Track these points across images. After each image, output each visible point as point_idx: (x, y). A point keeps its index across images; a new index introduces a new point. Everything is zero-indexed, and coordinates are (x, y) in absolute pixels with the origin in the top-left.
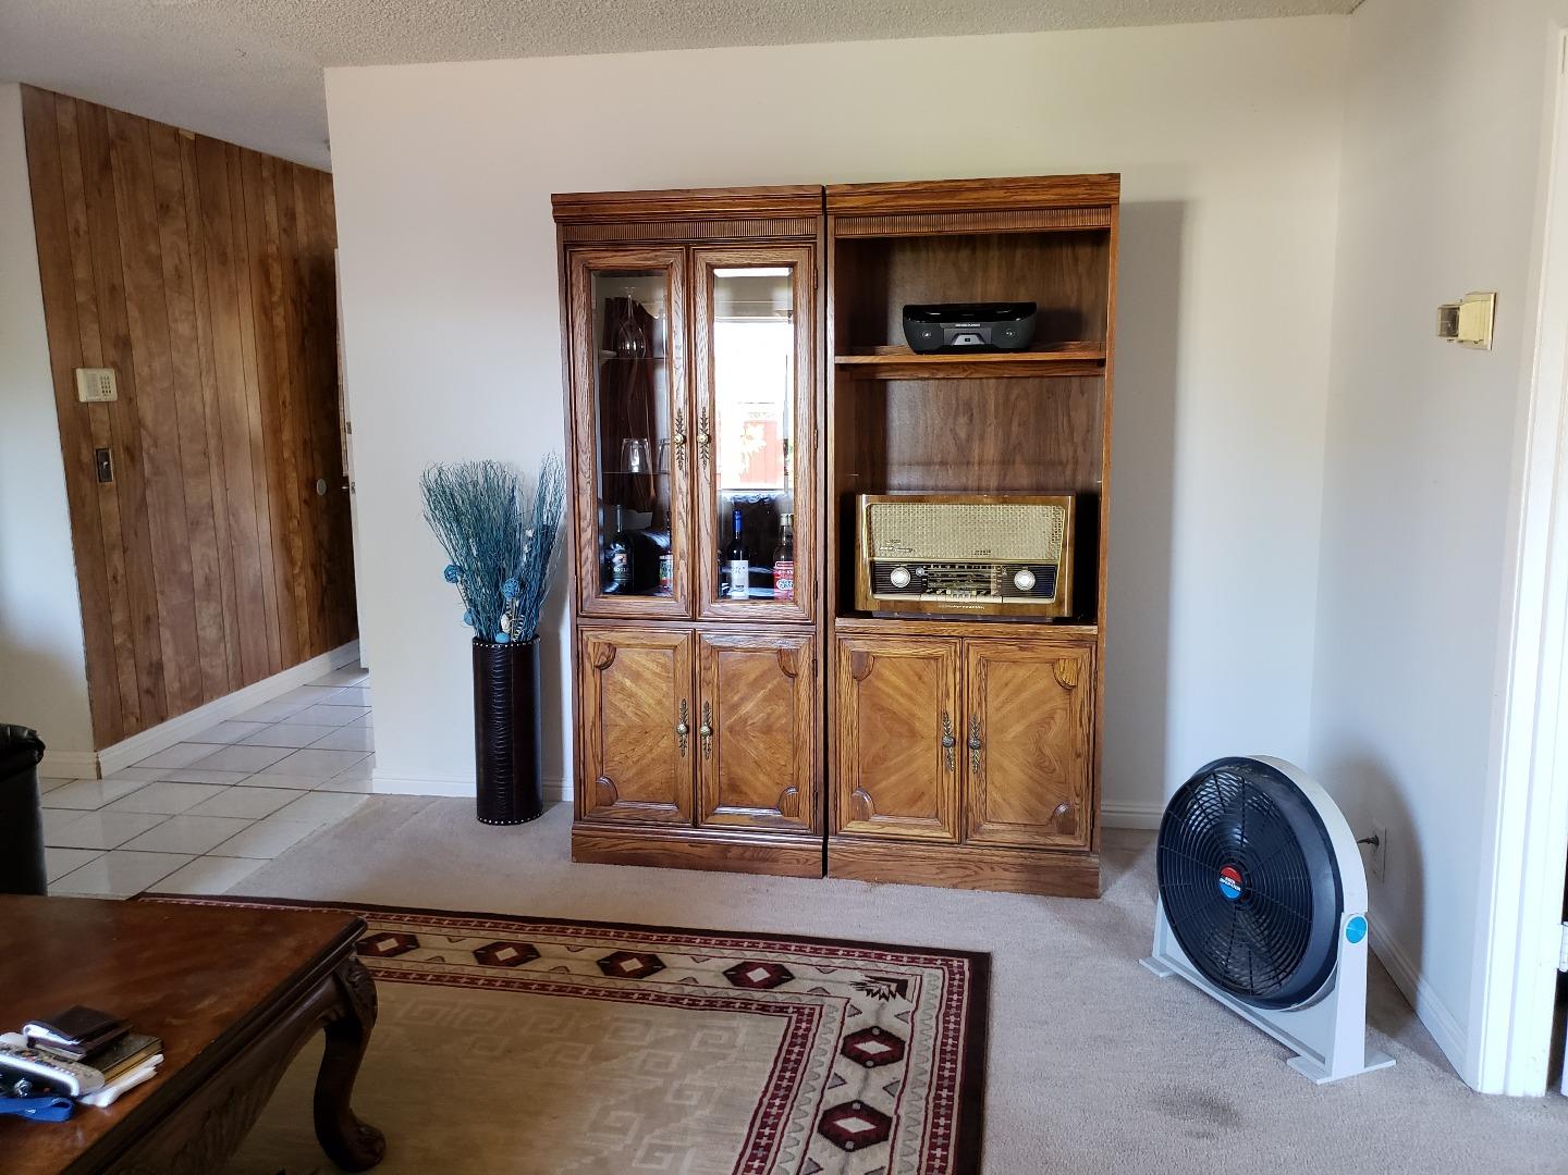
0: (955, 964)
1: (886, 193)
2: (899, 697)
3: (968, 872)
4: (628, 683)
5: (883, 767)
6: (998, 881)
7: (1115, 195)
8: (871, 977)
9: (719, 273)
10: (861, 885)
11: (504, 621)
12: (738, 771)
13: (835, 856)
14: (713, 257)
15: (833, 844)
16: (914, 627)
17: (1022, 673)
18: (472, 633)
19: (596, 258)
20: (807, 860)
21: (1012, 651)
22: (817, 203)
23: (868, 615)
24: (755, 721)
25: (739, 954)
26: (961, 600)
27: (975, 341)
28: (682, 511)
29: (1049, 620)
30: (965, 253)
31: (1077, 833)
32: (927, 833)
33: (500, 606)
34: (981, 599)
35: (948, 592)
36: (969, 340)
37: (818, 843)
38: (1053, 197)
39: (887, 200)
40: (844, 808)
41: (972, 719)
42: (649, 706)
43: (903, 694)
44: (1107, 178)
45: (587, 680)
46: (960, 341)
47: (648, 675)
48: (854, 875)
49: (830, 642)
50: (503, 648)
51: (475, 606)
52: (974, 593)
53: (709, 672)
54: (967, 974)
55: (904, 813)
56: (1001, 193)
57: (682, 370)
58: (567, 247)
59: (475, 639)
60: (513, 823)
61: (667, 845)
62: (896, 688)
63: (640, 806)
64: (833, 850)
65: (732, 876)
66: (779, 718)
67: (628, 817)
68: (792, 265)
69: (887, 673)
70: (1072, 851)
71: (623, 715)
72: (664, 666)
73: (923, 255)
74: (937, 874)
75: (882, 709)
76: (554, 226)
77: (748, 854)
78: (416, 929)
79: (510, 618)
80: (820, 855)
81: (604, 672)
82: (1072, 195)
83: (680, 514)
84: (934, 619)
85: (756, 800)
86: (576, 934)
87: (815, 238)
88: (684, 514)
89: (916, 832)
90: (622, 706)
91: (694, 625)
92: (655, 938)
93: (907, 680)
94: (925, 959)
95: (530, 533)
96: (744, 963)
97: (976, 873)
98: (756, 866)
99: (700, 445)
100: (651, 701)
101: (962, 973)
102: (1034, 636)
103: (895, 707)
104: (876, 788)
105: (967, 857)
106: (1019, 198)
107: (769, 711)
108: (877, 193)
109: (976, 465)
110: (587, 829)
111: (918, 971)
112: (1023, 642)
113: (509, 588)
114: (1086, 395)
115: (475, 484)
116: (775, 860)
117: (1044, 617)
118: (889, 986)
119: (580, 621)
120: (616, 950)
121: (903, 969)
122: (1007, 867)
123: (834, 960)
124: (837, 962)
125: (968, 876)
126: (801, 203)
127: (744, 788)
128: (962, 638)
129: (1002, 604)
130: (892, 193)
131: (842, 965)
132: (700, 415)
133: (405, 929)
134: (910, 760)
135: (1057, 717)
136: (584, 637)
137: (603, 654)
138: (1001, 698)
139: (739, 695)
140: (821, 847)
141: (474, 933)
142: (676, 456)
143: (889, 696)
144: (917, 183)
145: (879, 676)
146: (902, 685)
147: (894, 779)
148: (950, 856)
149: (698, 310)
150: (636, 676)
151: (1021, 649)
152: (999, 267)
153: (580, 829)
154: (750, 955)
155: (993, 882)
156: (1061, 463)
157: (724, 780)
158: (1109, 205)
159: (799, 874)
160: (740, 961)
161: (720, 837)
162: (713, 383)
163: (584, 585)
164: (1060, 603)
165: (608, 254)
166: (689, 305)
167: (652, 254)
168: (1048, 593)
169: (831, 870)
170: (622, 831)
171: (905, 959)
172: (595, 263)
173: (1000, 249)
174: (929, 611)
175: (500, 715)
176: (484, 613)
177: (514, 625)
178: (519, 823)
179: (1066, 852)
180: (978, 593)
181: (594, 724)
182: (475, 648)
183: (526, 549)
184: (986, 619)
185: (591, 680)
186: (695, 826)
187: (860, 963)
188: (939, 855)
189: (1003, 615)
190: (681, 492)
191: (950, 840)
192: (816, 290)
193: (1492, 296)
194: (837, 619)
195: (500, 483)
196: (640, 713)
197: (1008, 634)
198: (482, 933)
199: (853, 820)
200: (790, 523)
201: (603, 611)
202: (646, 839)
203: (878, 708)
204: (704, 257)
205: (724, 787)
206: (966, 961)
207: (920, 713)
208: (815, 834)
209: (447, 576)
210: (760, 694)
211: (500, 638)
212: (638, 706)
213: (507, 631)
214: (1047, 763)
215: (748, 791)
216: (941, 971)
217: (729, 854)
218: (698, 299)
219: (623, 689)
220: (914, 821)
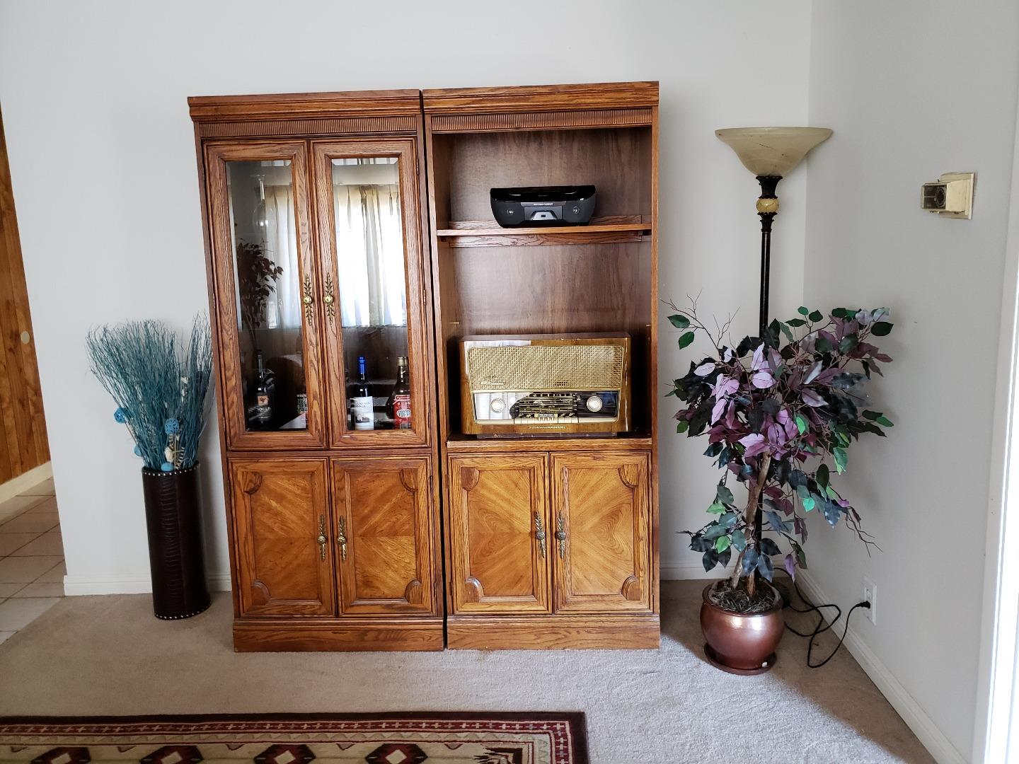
0: (559, 727)
1: (473, 96)
2: (499, 501)
3: (559, 636)
4: (274, 504)
5: (489, 558)
6: (582, 642)
7: (654, 98)
8: (492, 749)
9: (336, 162)
10: (474, 654)
11: (168, 453)
12: (372, 570)
13: (453, 632)
14: (331, 149)
15: (451, 622)
16: (510, 445)
17: (595, 478)
18: (140, 463)
19: (230, 151)
20: (431, 637)
21: (587, 461)
22: (416, 104)
23: (473, 437)
24: (383, 528)
25: (377, 736)
26: (546, 422)
27: (549, 217)
28: (313, 359)
29: (614, 434)
30: (534, 146)
31: (642, 599)
32: (526, 607)
33: (164, 441)
34: (562, 421)
35: (536, 415)
36: (544, 216)
37: (439, 623)
38: (607, 100)
39: (473, 102)
40: (460, 594)
41: (558, 515)
42: (293, 521)
43: (504, 499)
44: (649, 85)
45: (238, 503)
46: (537, 217)
47: (290, 496)
48: (471, 646)
49: (444, 460)
50: (168, 475)
51: (142, 442)
52: (556, 415)
53: (343, 492)
54: (569, 737)
55: (507, 593)
56: (566, 97)
57: (307, 243)
58: (204, 143)
59: (145, 469)
60: (185, 617)
61: (315, 634)
62: (497, 494)
63: (289, 603)
64: (452, 628)
65: (370, 654)
66: (403, 524)
67: (280, 613)
68: (398, 155)
69: (490, 483)
70: (638, 614)
71: (271, 530)
72: (304, 489)
73: (501, 147)
74: (535, 640)
75: (487, 512)
76: (191, 124)
77: (382, 636)
78: (88, 740)
79: (173, 450)
80: (441, 633)
81: (252, 496)
82: (622, 98)
83: (311, 361)
84: (526, 438)
85: (386, 592)
86: (236, 730)
87: (416, 134)
88: (315, 363)
89: (518, 607)
90: (270, 523)
91: (329, 453)
92: (305, 726)
93: (506, 488)
94: (534, 725)
95: (185, 380)
96: (384, 745)
97: (566, 636)
98: (389, 645)
99: (326, 305)
100: (294, 518)
101: (565, 736)
102: (605, 448)
103: (498, 509)
104: (485, 575)
105: (559, 625)
106: (580, 101)
107: (395, 520)
108: (465, 97)
109: (550, 313)
110: (244, 624)
111: (530, 738)
112: (594, 452)
113: (170, 426)
114: (630, 258)
115: (138, 340)
116: (405, 640)
117: (610, 433)
118: (507, 757)
119: (229, 454)
120: (271, 744)
121: (517, 737)
122: (589, 629)
123: (459, 734)
124: (462, 736)
125: (559, 639)
126: (403, 104)
127: (377, 584)
128: (549, 452)
129: (578, 424)
130: (477, 96)
131: (468, 739)
132: (325, 280)
133: (78, 741)
134: (510, 552)
135: (623, 510)
136: (234, 468)
137: (251, 481)
138: (580, 498)
139: (368, 509)
140: (441, 626)
141: (143, 740)
142: (306, 315)
143: (492, 501)
144: (498, 89)
145: (484, 486)
146: (503, 492)
147: (498, 567)
148: (544, 624)
149: (319, 193)
150: (280, 498)
151: (595, 459)
152: (561, 158)
153: (240, 625)
154: (389, 737)
155: (580, 642)
156: (613, 309)
157: (359, 578)
158: (650, 107)
159: (425, 649)
160: (379, 744)
161: (358, 624)
162: (336, 252)
163: (231, 424)
164: (622, 421)
165: (241, 147)
166: (311, 189)
167: (278, 147)
168: (613, 415)
169: (450, 644)
170: (275, 624)
171: (517, 727)
172: (229, 155)
173: (560, 144)
174: (522, 432)
175: (169, 531)
176: (149, 447)
177: (177, 456)
178: (191, 616)
179: (634, 614)
180: (559, 415)
181: (246, 538)
182: (144, 476)
183: (183, 392)
184: (565, 437)
185: (243, 503)
186: (337, 616)
187: (481, 736)
188: (536, 625)
189: (579, 434)
190: (312, 344)
191: (544, 612)
192: (418, 175)
193: (972, 175)
194: (449, 443)
195: (161, 339)
196: (285, 528)
197: (584, 447)
198: (150, 738)
199: (467, 602)
200: (406, 363)
201: (249, 446)
202: (295, 630)
203: (483, 510)
204: (322, 150)
205: (360, 583)
206: (567, 723)
207: (517, 513)
208: (437, 616)
209: (117, 416)
210: (387, 507)
211: (165, 467)
212: (283, 522)
213: (171, 461)
214: (617, 547)
215: (379, 586)
216: (547, 736)
217: (366, 638)
218: (319, 184)
219: (270, 509)
220: (516, 599)
